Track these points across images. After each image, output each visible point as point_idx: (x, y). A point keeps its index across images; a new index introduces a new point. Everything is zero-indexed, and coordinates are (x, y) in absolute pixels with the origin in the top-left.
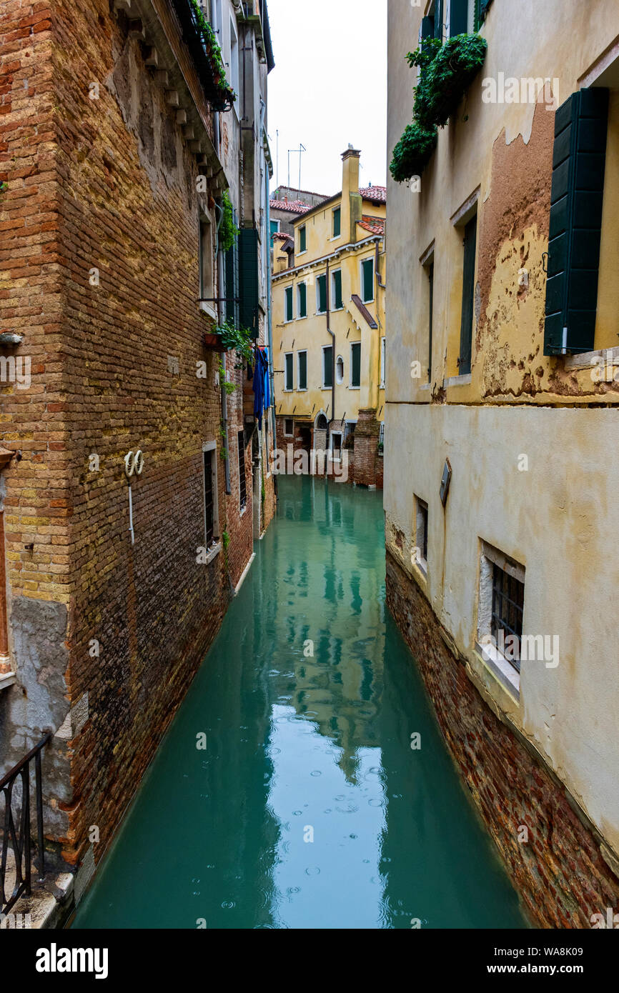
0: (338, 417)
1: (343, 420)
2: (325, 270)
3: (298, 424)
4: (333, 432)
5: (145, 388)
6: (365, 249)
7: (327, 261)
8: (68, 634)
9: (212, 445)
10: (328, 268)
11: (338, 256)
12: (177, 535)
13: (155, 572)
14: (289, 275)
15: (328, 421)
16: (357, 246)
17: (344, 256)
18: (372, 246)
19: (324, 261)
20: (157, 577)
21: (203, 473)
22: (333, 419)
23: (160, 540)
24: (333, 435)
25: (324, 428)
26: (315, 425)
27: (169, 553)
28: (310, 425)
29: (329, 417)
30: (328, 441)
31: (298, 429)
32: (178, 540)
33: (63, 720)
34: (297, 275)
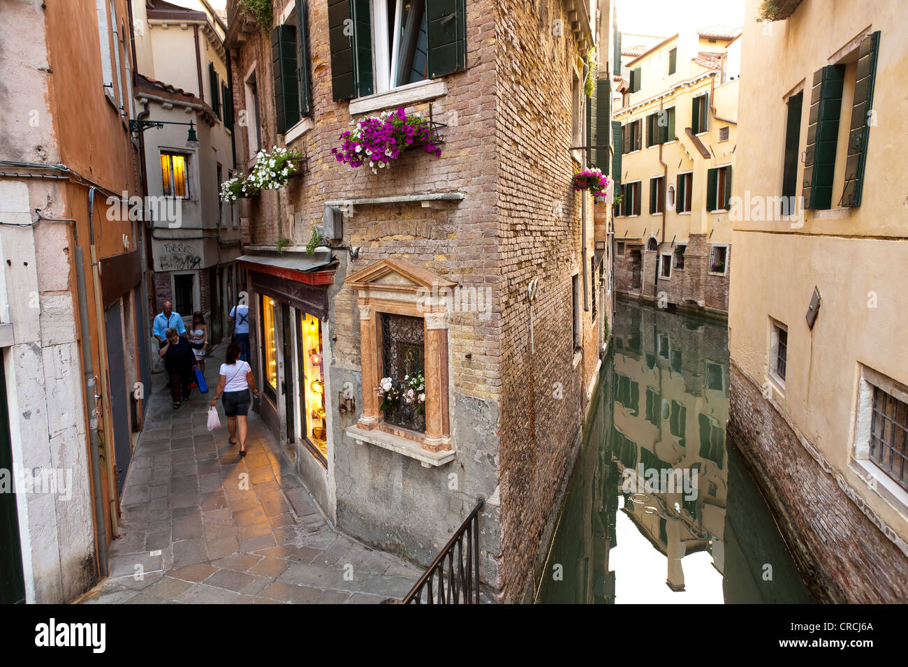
0: (668, 239)
1: (673, 242)
2: (659, 107)
3: (629, 246)
4: (662, 253)
5: (540, 228)
6: (700, 84)
7: (662, 97)
8: (498, 426)
9: (577, 270)
10: (662, 104)
11: (673, 93)
12: (556, 346)
13: (544, 376)
14: (624, 113)
15: (658, 244)
16: (693, 83)
17: (679, 92)
18: (707, 81)
19: (659, 98)
20: (545, 381)
21: (571, 294)
22: (663, 242)
23: (547, 351)
24: (663, 256)
25: (655, 249)
26: (646, 247)
27: (551, 361)
28: (642, 246)
29: (659, 240)
30: (658, 262)
31: (629, 251)
32: (556, 350)
33: (493, 491)
34: (631, 113)
